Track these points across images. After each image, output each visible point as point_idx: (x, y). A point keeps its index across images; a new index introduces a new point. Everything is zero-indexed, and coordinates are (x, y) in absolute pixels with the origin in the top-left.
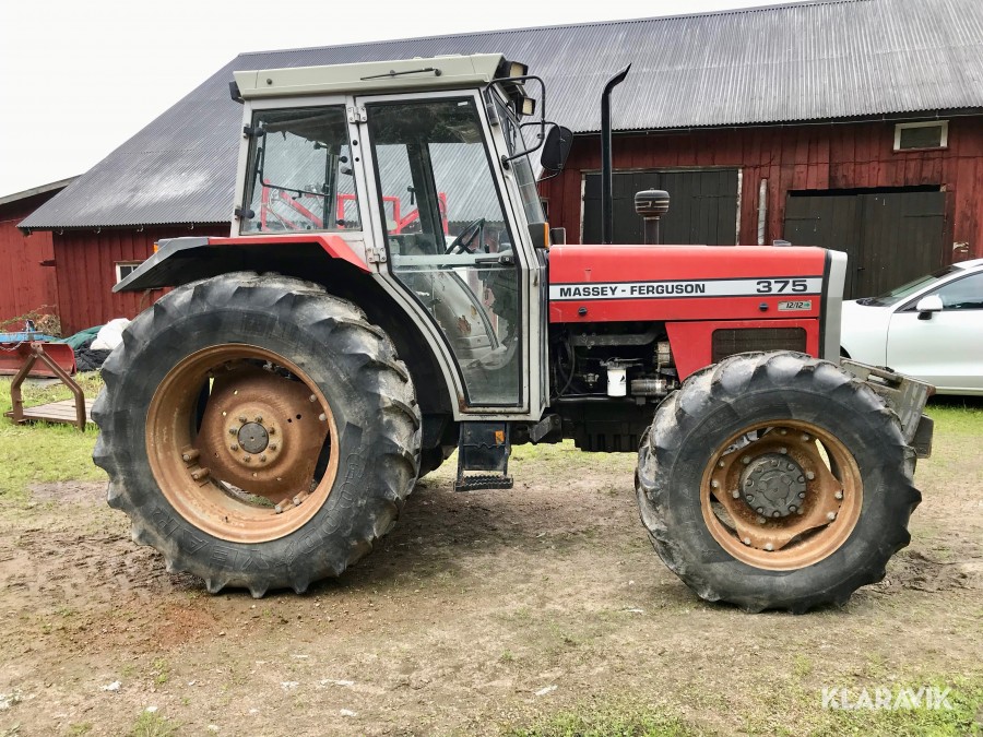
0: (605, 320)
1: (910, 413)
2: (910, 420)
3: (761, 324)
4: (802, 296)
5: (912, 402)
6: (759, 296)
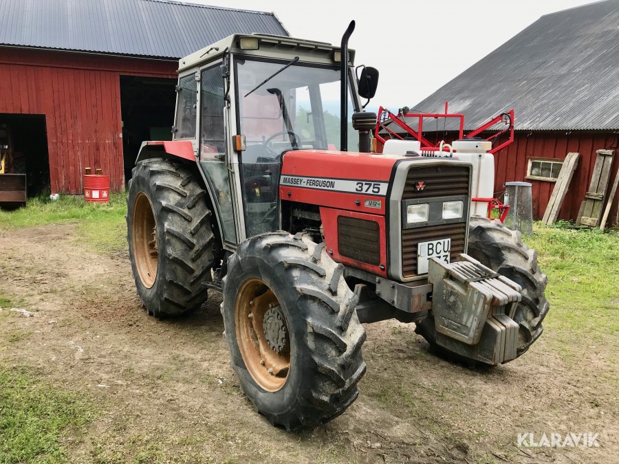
0: (297, 200)
1: (472, 316)
2: (472, 323)
3: (357, 215)
4: (375, 196)
5: (474, 307)
6: (357, 194)
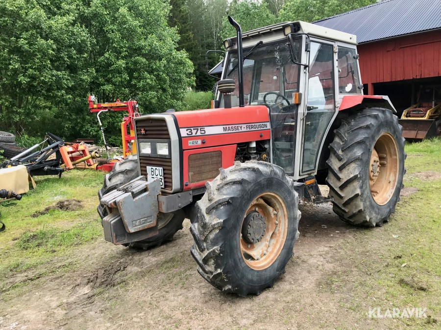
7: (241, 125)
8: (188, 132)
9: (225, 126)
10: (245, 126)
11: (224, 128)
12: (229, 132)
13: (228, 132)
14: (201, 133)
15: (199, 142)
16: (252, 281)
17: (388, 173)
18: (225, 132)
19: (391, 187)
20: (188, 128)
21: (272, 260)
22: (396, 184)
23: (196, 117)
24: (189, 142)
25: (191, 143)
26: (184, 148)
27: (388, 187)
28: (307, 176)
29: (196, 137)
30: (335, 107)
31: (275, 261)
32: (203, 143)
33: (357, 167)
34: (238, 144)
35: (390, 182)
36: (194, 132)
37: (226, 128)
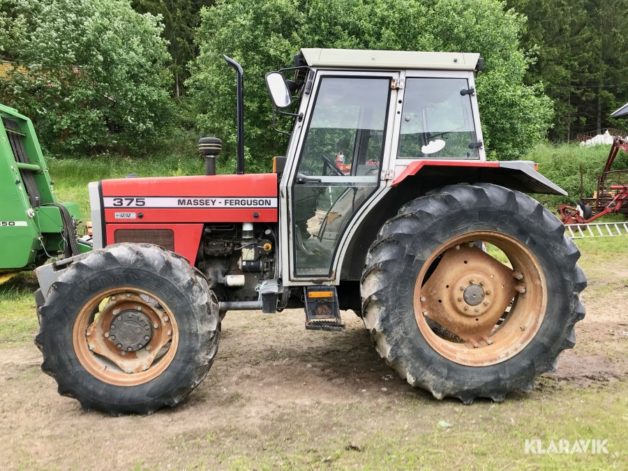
7: (213, 199)
8: (116, 202)
9: (182, 199)
10: (223, 200)
11: (179, 201)
12: (189, 206)
13: (186, 206)
14: (137, 205)
15: (133, 216)
16: (94, 393)
17: (526, 312)
18: (180, 206)
19: (521, 339)
20: (116, 197)
21: (145, 379)
22: (534, 334)
23: (135, 185)
24: (116, 214)
25: (118, 216)
26: (107, 221)
27: (517, 338)
28: (311, 284)
29: (128, 209)
30: (379, 180)
31: (148, 382)
32: (141, 217)
33: (378, 282)
34: (206, 225)
35: (523, 330)
36: (125, 203)
37: (184, 200)
